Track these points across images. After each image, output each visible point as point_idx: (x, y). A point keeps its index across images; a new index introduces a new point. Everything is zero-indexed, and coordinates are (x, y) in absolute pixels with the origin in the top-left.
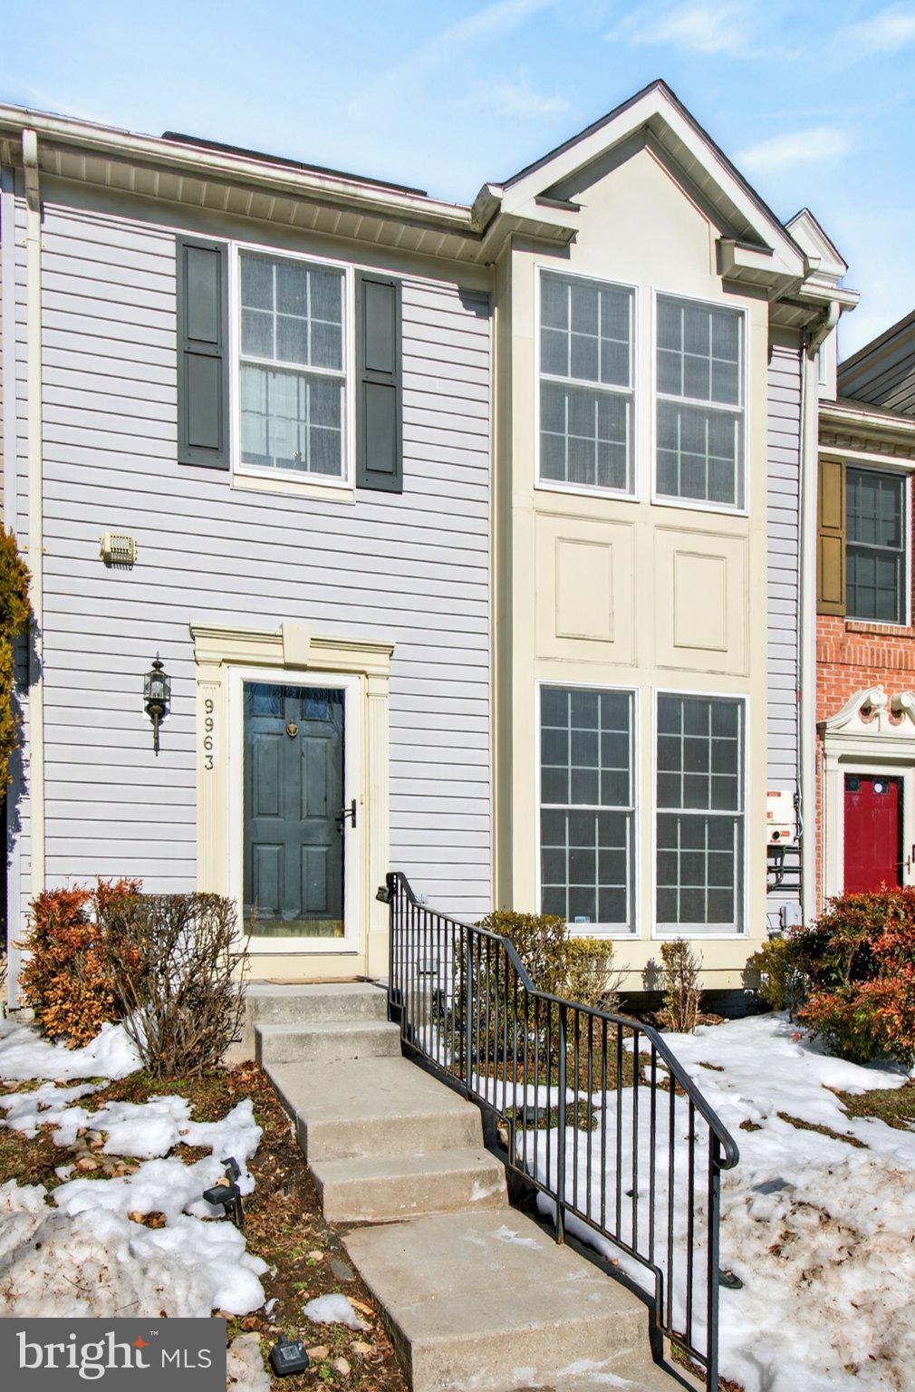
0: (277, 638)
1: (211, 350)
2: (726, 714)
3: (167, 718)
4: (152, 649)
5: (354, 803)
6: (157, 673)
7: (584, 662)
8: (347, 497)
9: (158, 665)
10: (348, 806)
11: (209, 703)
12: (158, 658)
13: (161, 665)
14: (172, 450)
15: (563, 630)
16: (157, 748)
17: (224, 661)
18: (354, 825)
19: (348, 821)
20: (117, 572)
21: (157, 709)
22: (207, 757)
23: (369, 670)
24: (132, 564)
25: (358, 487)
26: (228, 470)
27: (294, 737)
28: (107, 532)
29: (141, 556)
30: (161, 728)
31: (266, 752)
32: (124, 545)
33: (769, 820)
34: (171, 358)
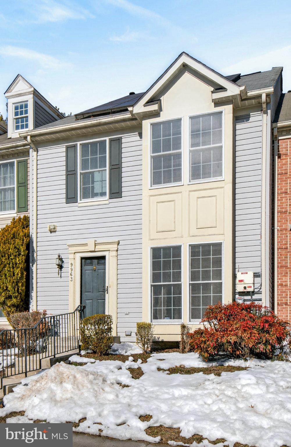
0: (86, 245)
1: (73, 172)
3: (63, 269)
4: (58, 252)
5: (107, 287)
6: (59, 258)
7: (164, 239)
8: (107, 202)
9: (59, 256)
10: (106, 288)
11: (71, 264)
12: (59, 254)
13: (60, 256)
14: (64, 200)
15: (159, 230)
16: (61, 277)
17: (75, 252)
18: (107, 293)
19: (106, 292)
20: (53, 234)
21: (61, 267)
22: (71, 278)
23: (111, 249)
24: (56, 231)
25: (110, 199)
26: (77, 202)
27: (95, 270)
28: (48, 225)
29: (57, 229)
30: (62, 272)
31: (88, 275)
32: (54, 227)
33: (242, 283)
34: (64, 177)
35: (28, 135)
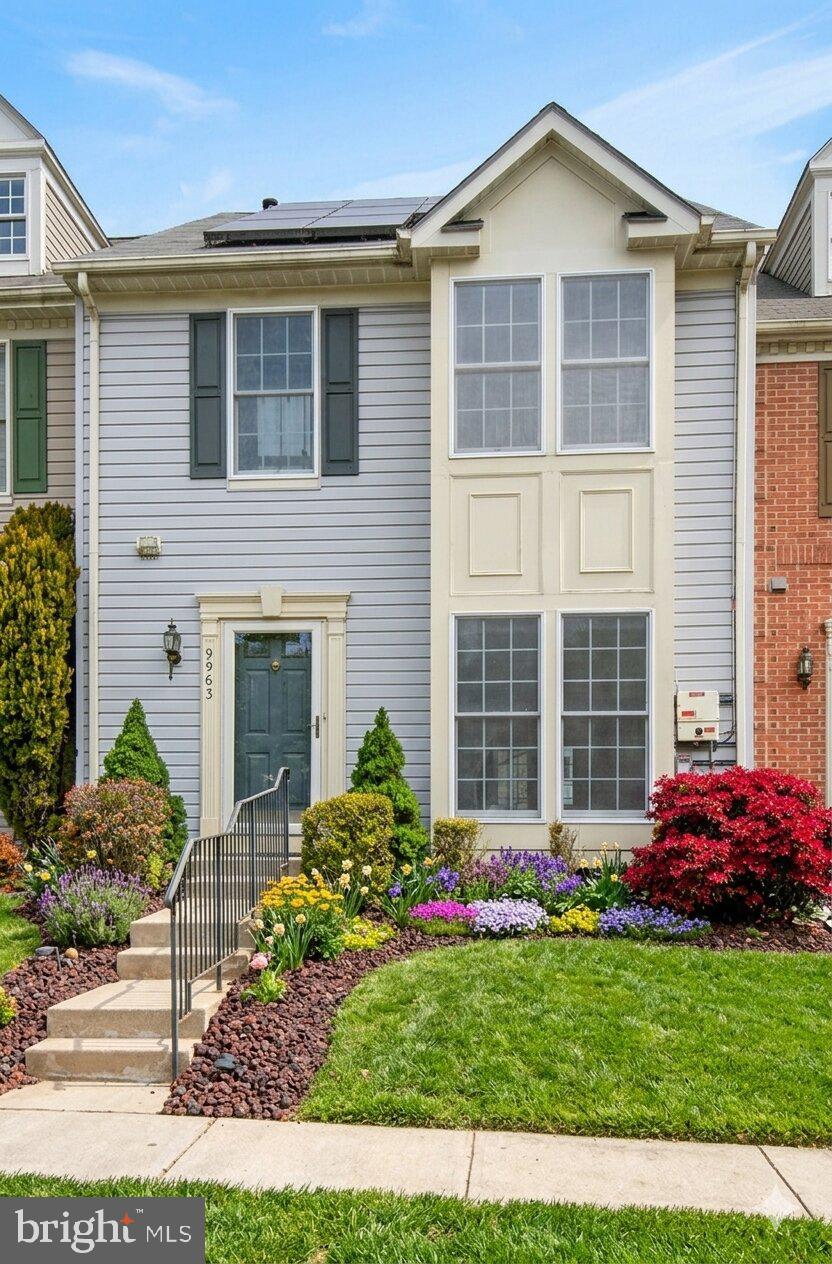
0: (257, 599)
1: (213, 393)
2: (635, 627)
3: (180, 664)
4: (169, 615)
5: (317, 717)
6: (172, 633)
7: (495, 594)
8: (316, 484)
9: (172, 626)
10: (314, 722)
11: (209, 652)
12: (172, 621)
13: (175, 626)
14: (185, 469)
17: (220, 619)
18: (317, 737)
19: (314, 732)
20: (149, 563)
22: (208, 690)
23: (329, 616)
24: (158, 556)
25: (323, 476)
26: (225, 478)
27: (277, 671)
28: (138, 535)
29: (163, 549)
30: (176, 671)
31: (257, 684)
32: (151, 543)
33: (693, 718)
34: (185, 404)
35: (82, 270)
